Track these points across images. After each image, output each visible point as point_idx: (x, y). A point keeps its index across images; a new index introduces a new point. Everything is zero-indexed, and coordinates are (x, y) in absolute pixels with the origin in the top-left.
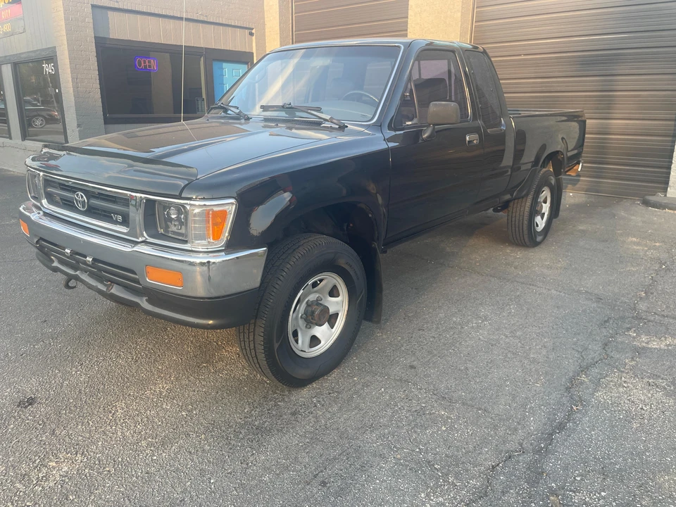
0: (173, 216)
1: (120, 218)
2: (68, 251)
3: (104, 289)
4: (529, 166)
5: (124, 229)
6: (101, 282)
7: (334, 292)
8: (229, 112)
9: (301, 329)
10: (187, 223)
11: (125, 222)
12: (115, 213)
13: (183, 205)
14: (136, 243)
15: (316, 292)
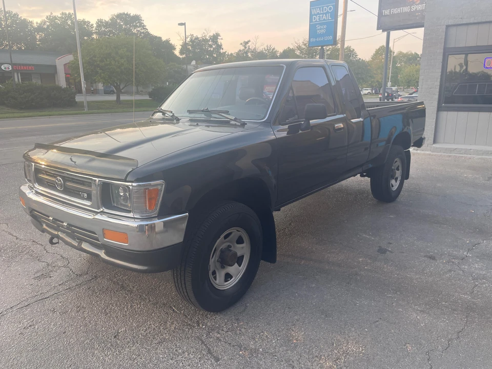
0: (122, 194)
1: (86, 195)
2: (51, 218)
3: (76, 244)
4: (384, 143)
5: (88, 203)
6: (74, 239)
7: (240, 241)
8: (166, 115)
9: (217, 269)
10: (130, 199)
11: (89, 198)
12: (82, 192)
13: (127, 186)
14: (97, 213)
15: (227, 242)
